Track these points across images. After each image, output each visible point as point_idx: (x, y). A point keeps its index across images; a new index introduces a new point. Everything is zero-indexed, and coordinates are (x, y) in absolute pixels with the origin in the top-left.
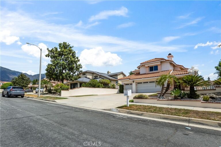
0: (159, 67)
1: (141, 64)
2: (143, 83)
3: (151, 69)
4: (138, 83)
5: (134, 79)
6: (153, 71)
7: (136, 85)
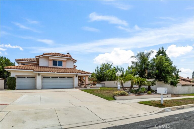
0: (64, 63)
1: (36, 57)
3: (55, 63)
4: (44, 77)
6: (57, 65)
7: (42, 79)
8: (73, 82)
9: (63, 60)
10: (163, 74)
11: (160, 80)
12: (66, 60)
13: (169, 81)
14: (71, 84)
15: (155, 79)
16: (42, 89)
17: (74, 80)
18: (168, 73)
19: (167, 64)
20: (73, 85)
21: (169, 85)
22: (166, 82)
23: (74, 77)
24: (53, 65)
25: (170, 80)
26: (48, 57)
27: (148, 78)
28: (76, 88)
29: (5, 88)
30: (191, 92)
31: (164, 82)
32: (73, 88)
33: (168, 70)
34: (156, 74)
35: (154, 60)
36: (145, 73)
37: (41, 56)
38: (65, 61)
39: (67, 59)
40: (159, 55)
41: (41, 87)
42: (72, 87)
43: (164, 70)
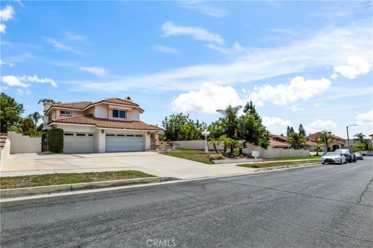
0: (128, 114)
2: (116, 135)
3: (116, 113)
4: (108, 135)
5: (104, 127)
6: (118, 117)
7: (106, 138)
8: (144, 142)
9: (127, 110)
10: (254, 136)
11: (251, 142)
12: (131, 109)
13: (260, 143)
14: (141, 144)
15: (245, 140)
16: (106, 152)
17: (144, 139)
18: (258, 134)
19: (256, 124)
20: (144, 146)
21: (259, 148)
22: (256, 144)
23: (144, 134)
24: (114, 116)
25: (260, 141)
26: (108, 105)
27: (238, 139)
28: (148, 150)
29: (43, 150)
30: (283, 156)
31: (255, 144)
32: (144, 150)
33: (258, 131)
34: (246, 135)
35: (243, 117)
36: (234, 133)
37: (99, 103)
38: (130, 111)
39: (133, 108)
40: (248, 110)
41: (105, 150)
42: (142, 149)
43: (254, 131)
